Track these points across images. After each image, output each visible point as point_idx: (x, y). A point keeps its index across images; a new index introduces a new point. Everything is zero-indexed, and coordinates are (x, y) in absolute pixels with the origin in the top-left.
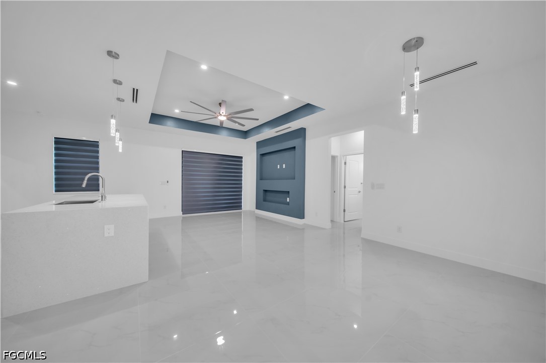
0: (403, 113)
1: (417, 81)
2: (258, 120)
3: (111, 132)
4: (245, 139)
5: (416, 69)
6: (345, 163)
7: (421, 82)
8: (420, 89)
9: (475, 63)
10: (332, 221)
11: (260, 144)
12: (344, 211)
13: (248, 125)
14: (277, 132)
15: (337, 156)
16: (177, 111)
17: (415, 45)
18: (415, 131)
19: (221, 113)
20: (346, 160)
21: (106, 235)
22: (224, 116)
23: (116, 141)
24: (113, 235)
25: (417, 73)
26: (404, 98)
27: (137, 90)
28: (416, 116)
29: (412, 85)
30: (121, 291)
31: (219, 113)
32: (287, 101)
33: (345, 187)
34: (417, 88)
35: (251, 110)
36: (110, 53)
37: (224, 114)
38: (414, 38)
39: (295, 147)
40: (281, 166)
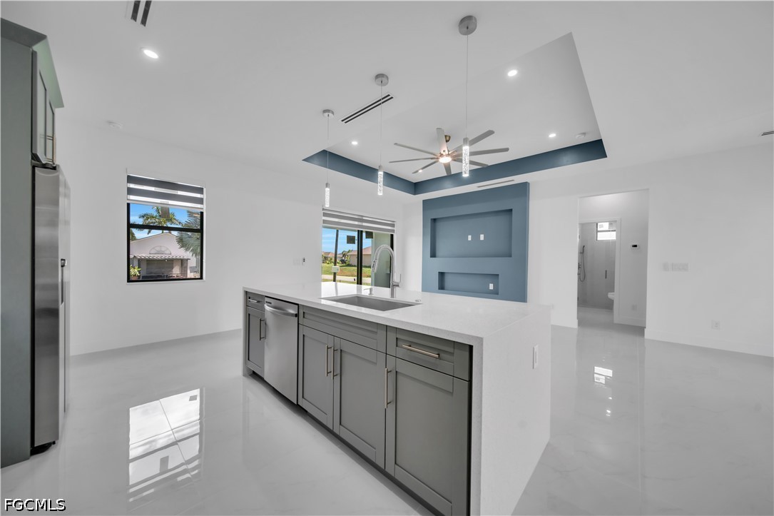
4: (415, 194)
14: (481, 186)
16: (355, 144)
22: (448, 155)
31: (439, 153)
37: (446, 153)
39: (511, 210)
40: (476, 237)
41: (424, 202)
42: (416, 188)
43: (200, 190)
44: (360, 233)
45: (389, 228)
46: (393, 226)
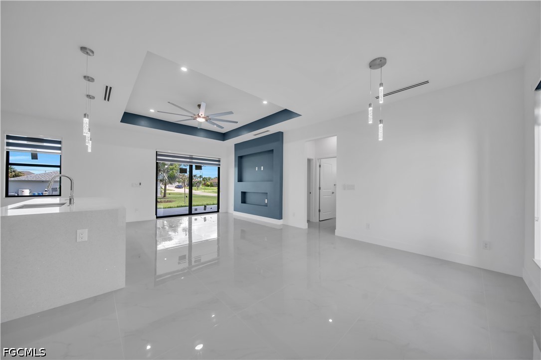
0: (370, 122)
1: (381, 95)
2: (237, 122)
3: (84, 131)
4: (223, 141)
5: (380, 84)
6: (320, 166)
7: (385, 95)
8: (384, 102)
9: (427, 82)
10: (308, 221)
11: (238, 146)
12: (319, 211)
13: (227, 128)
14: (255, 135)
15: (313, 159)
16: (152, 111)
17: (379, 65)
18: (381, 139)
19: (200, 115)
20: (320, 163)
21: (78, 240)
22: (204, 118)
23: (87, 141)
24: (87, 240)
25: (382, 88)
26: (371, 109)
27: (111, 88)
28: (381, 125)
29: (378, 98)
30: (95, 299)
31: (198, 115)
32: (267, 106)
33: (320, 188)
34: (381, 101)
35: (231, 113)
36: (83, 49)
37: (203, 116)
38: (379, 58)
39: (273, 150)
40: (259, 168)
41: (236, 145)
42: (223, 136)
43: (59, 142)
44: (191, 167)
45: (217, 163)
46: (219, 161)
